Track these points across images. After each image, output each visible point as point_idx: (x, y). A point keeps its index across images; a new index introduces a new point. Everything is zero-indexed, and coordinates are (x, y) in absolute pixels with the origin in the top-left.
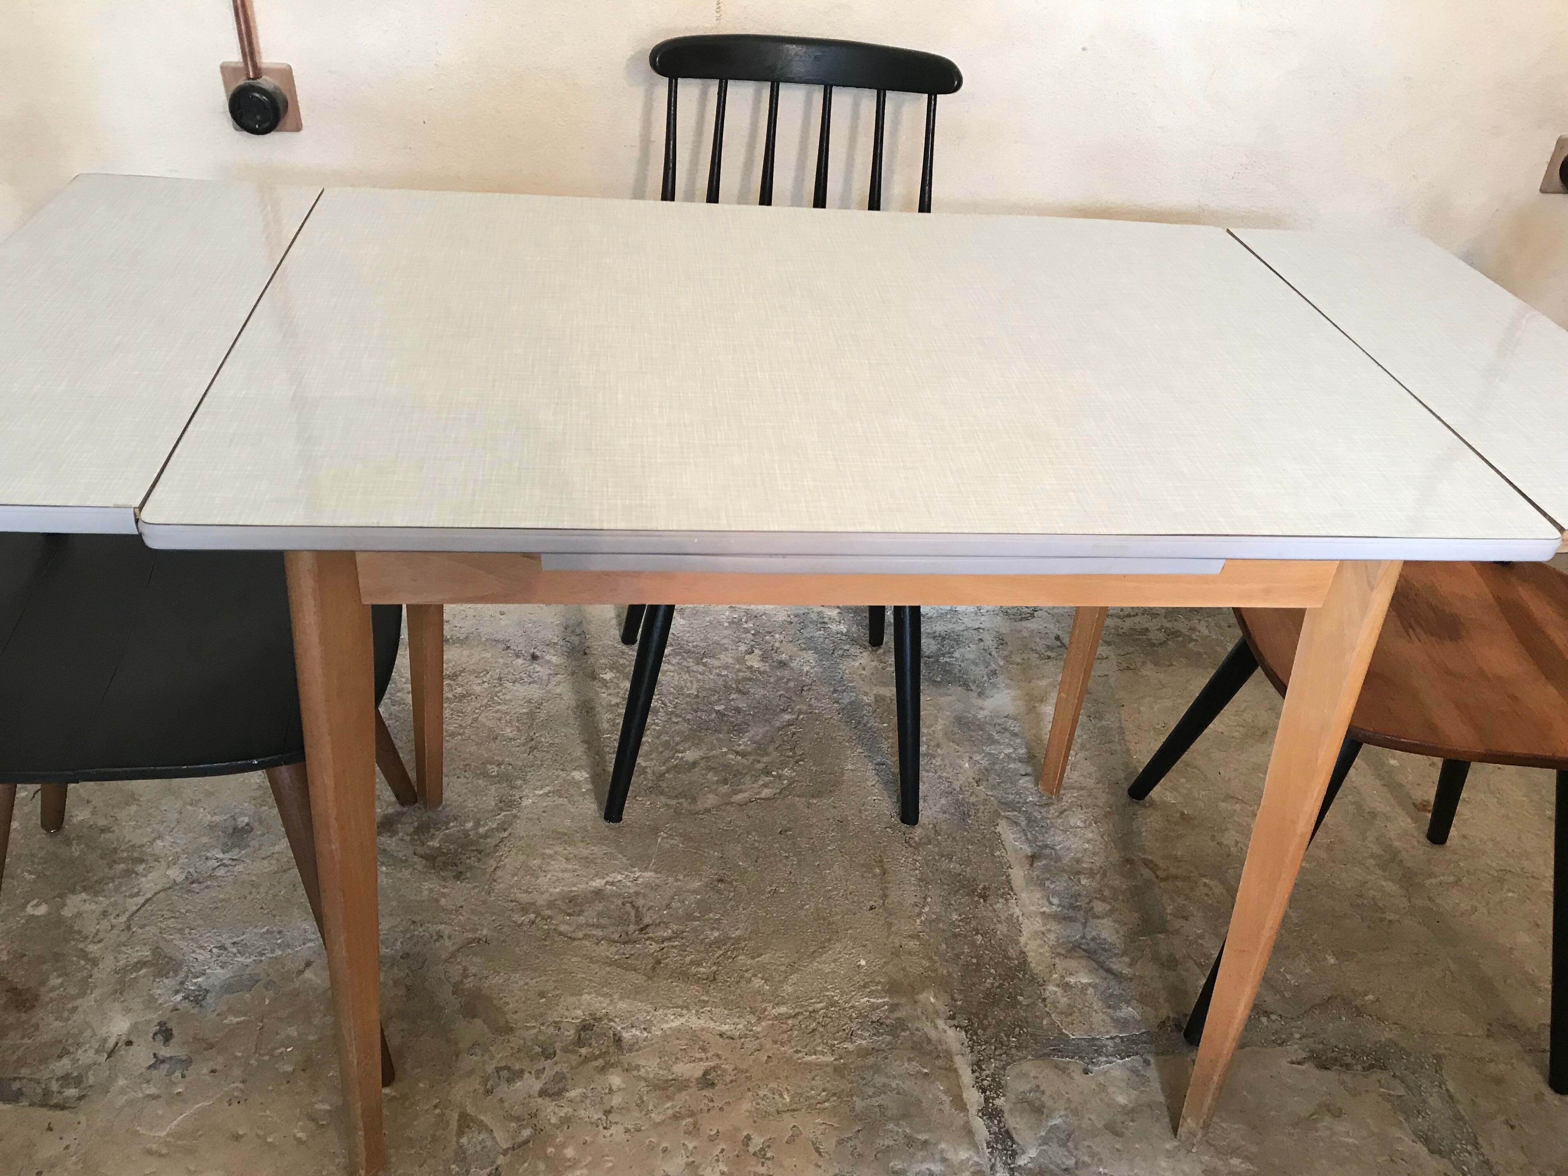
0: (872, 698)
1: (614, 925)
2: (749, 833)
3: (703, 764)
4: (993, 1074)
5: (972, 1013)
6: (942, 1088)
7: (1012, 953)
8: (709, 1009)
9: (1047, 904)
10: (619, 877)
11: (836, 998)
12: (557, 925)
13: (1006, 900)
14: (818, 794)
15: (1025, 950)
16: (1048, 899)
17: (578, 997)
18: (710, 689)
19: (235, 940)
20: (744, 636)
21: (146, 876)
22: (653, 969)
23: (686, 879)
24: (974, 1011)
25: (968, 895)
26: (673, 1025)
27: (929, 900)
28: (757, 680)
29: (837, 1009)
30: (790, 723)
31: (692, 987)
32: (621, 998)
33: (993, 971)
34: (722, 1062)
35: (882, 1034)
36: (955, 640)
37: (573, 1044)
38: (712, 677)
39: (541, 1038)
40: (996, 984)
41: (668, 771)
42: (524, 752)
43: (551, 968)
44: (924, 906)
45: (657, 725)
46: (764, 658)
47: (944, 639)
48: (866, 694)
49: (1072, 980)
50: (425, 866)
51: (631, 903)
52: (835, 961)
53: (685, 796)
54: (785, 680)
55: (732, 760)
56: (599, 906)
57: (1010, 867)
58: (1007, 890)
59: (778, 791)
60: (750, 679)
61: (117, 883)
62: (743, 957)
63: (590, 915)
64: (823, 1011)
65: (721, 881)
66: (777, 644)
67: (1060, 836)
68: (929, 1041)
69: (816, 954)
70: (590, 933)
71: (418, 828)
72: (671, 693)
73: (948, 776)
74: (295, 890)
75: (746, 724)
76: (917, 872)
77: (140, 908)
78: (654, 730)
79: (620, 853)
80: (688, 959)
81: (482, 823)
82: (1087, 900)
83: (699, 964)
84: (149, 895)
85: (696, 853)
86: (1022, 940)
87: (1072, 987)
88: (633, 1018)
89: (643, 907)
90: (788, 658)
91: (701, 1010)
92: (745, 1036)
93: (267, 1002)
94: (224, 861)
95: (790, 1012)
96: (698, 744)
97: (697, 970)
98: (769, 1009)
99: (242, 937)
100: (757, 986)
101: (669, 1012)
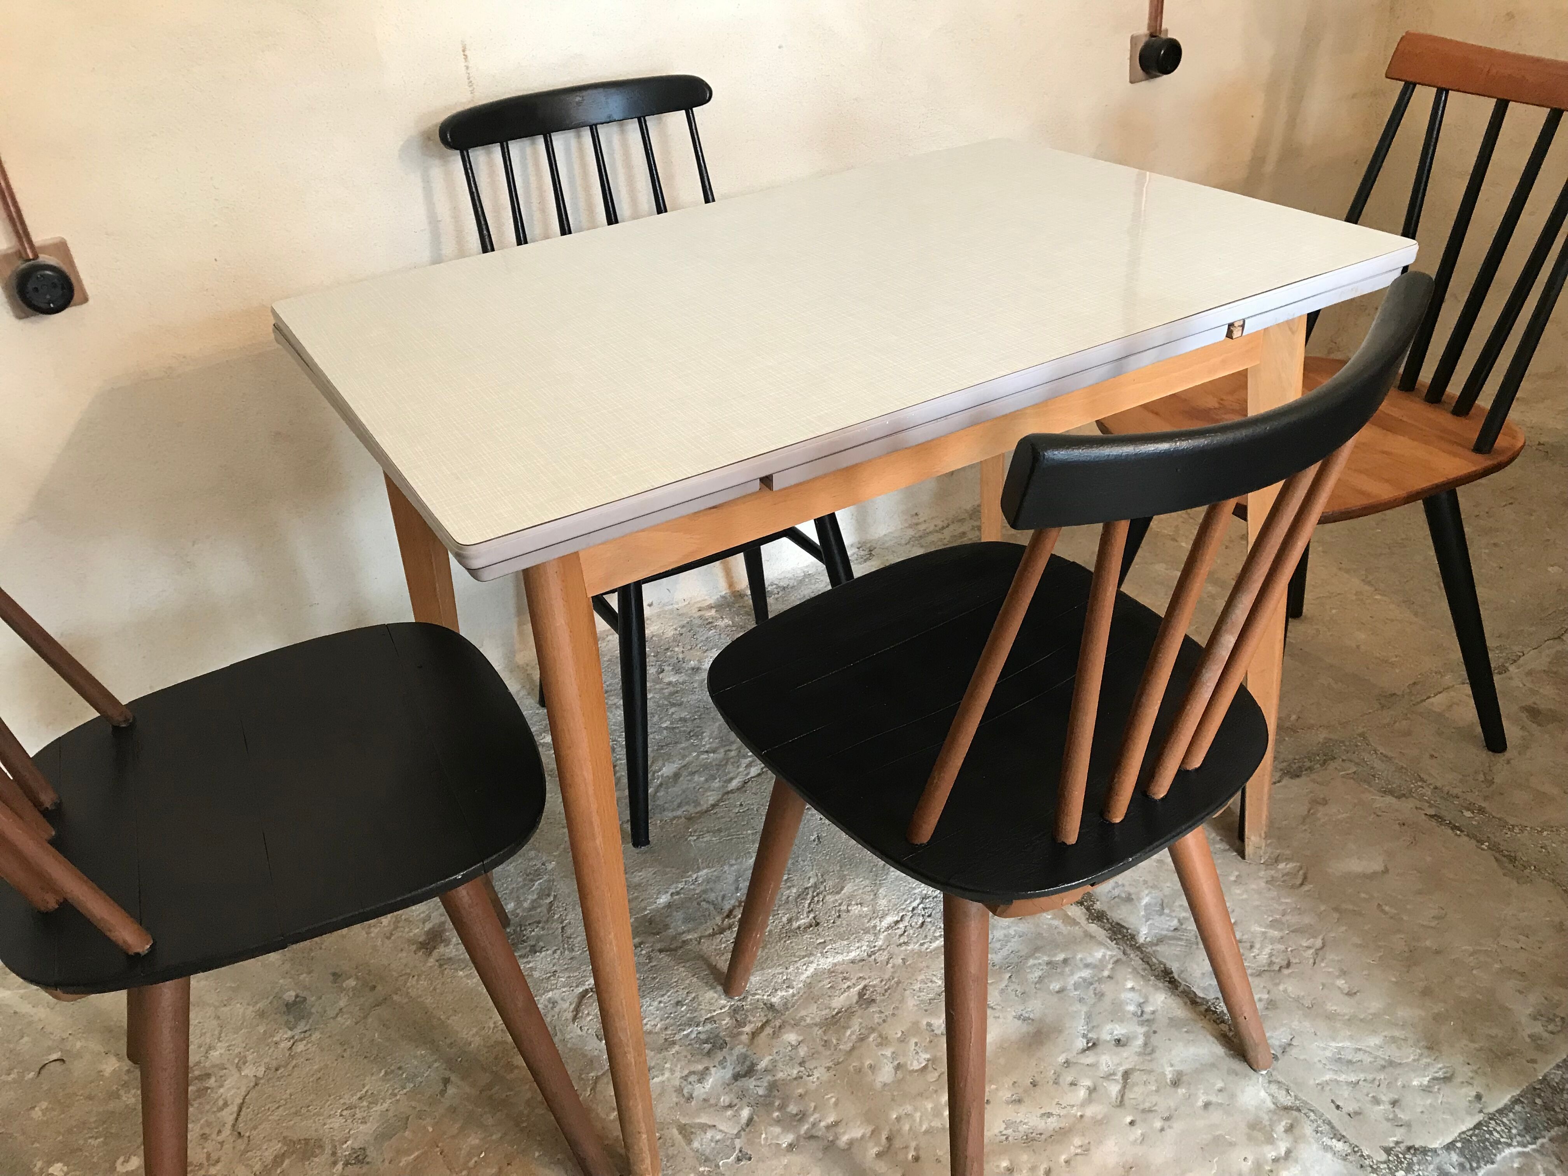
1: (702, 923)
3: (684, 773)
8: (830, 947)
10: (680, 886)
12: (652, 946)
19: (359, 1095)
21: (221, 1086)
26: (809, 973)
28: (682, 690)
31: (804, 937)
37: (735, 1027)
39: (704, 1036)
43: (674, 980)
46: (675, 671)
51: (704, 900)
56: (680, 914)
60: (677, 692)
61: (196, 1106)
62: (830, 896)
63: (676, 925)
66: (681, 656)
72: (615, 730)
77: (237, 1115)
80: (785, 919)
83: (797, 919)
84: (239, 1101)
90: (696, 662)
91: (825, 951)
92: (874, 953)
93: (430, 1129)
94: (296, 1038)
95: (896, 919)
96: (668, 759)
97: (798, 923)
98: (878, 924)
99: (365, 1090)
100: (857, 911)
101: (798, 965)
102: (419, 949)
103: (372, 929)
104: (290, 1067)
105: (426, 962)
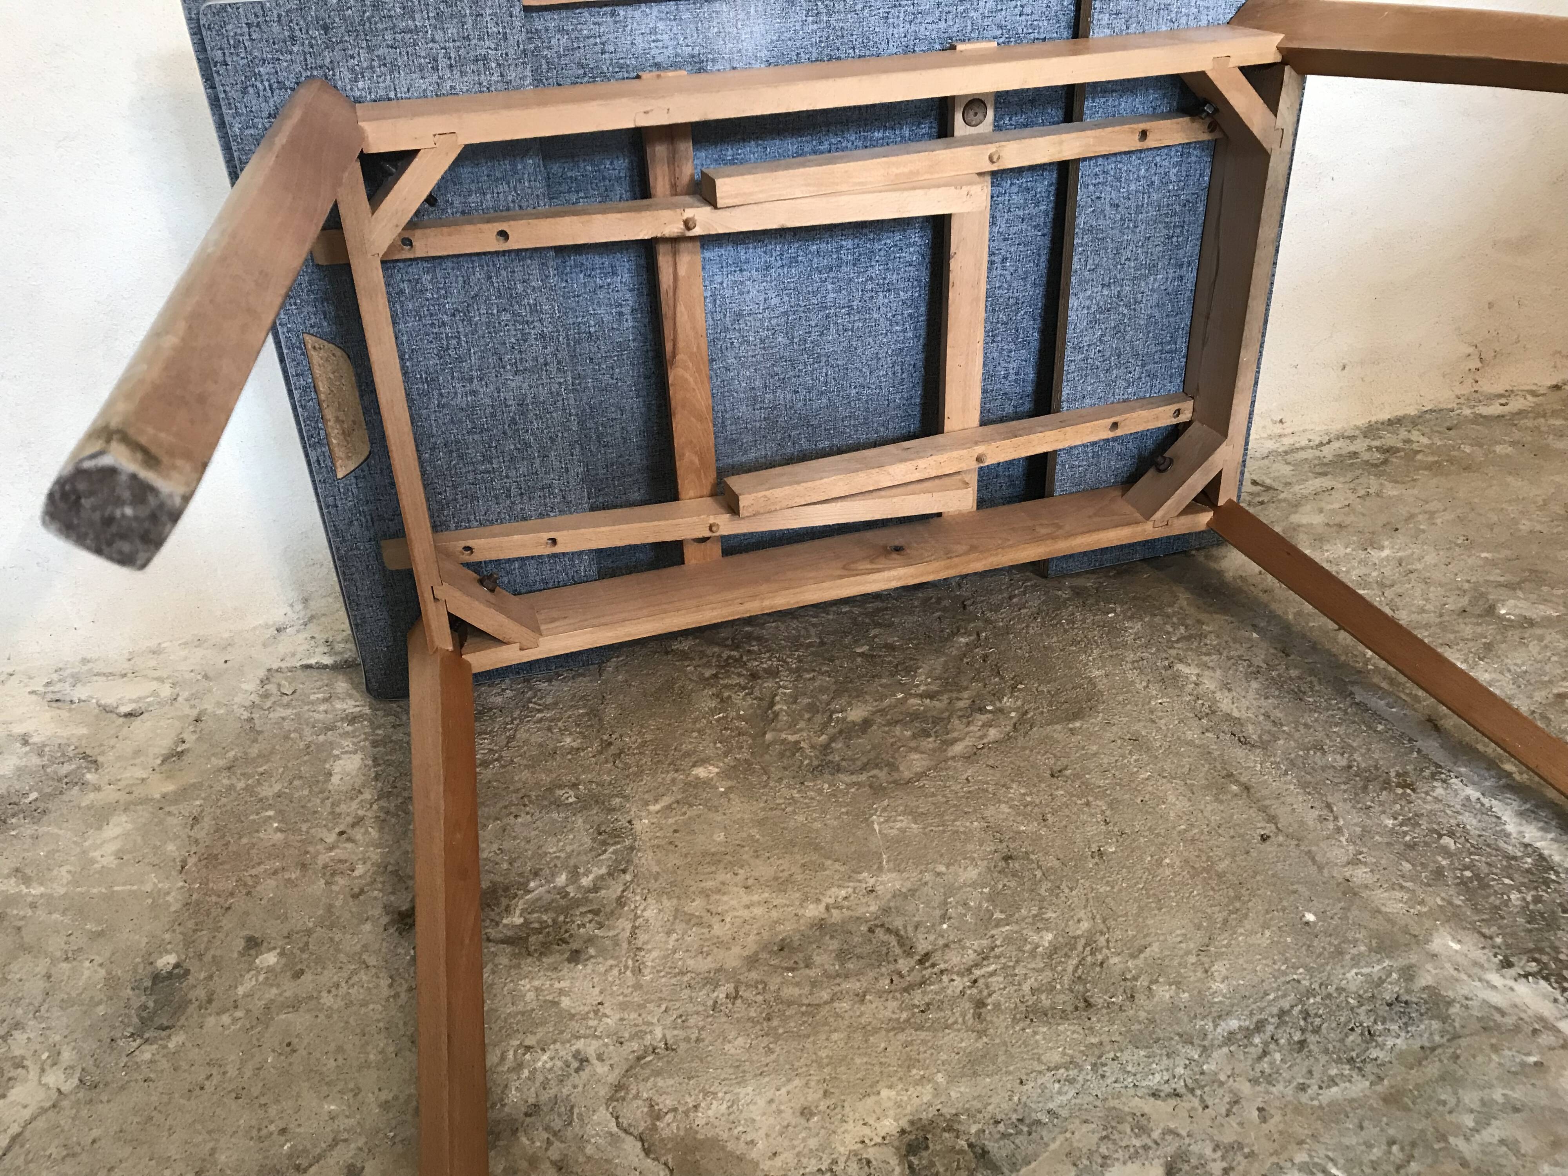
2: (1006, 788)
14: (1076, 715)
17: (874, 1098)
22: (978, 1016)
23: (952, 868)
25: (1382, 789)
27: (1335, 808)
29: (1318, 999)
30: (972, 646)
32: (951, 1079)
34: (1185, 1141)
35: (1420, 1020)
41: (833, 739)
42: (607, 762)
44: (1335, 820)
45: (785, 688)
52: (1266, 926)
53: (877, 765)
54: (933, 600)
57: (1411, 740)
58: (1435, 769)
59: (1011, 727)
64: (1297, 1009)
65: (1007, 858)
68: (1499, 1011)
70: (837, 988)
73: (1239, 653)
75: (911, 659)
76: (1290, 777)
78: (785, 694)
79: (828, 858)
81: (581, 870)
85: (944, 831)
89: (905, 927)
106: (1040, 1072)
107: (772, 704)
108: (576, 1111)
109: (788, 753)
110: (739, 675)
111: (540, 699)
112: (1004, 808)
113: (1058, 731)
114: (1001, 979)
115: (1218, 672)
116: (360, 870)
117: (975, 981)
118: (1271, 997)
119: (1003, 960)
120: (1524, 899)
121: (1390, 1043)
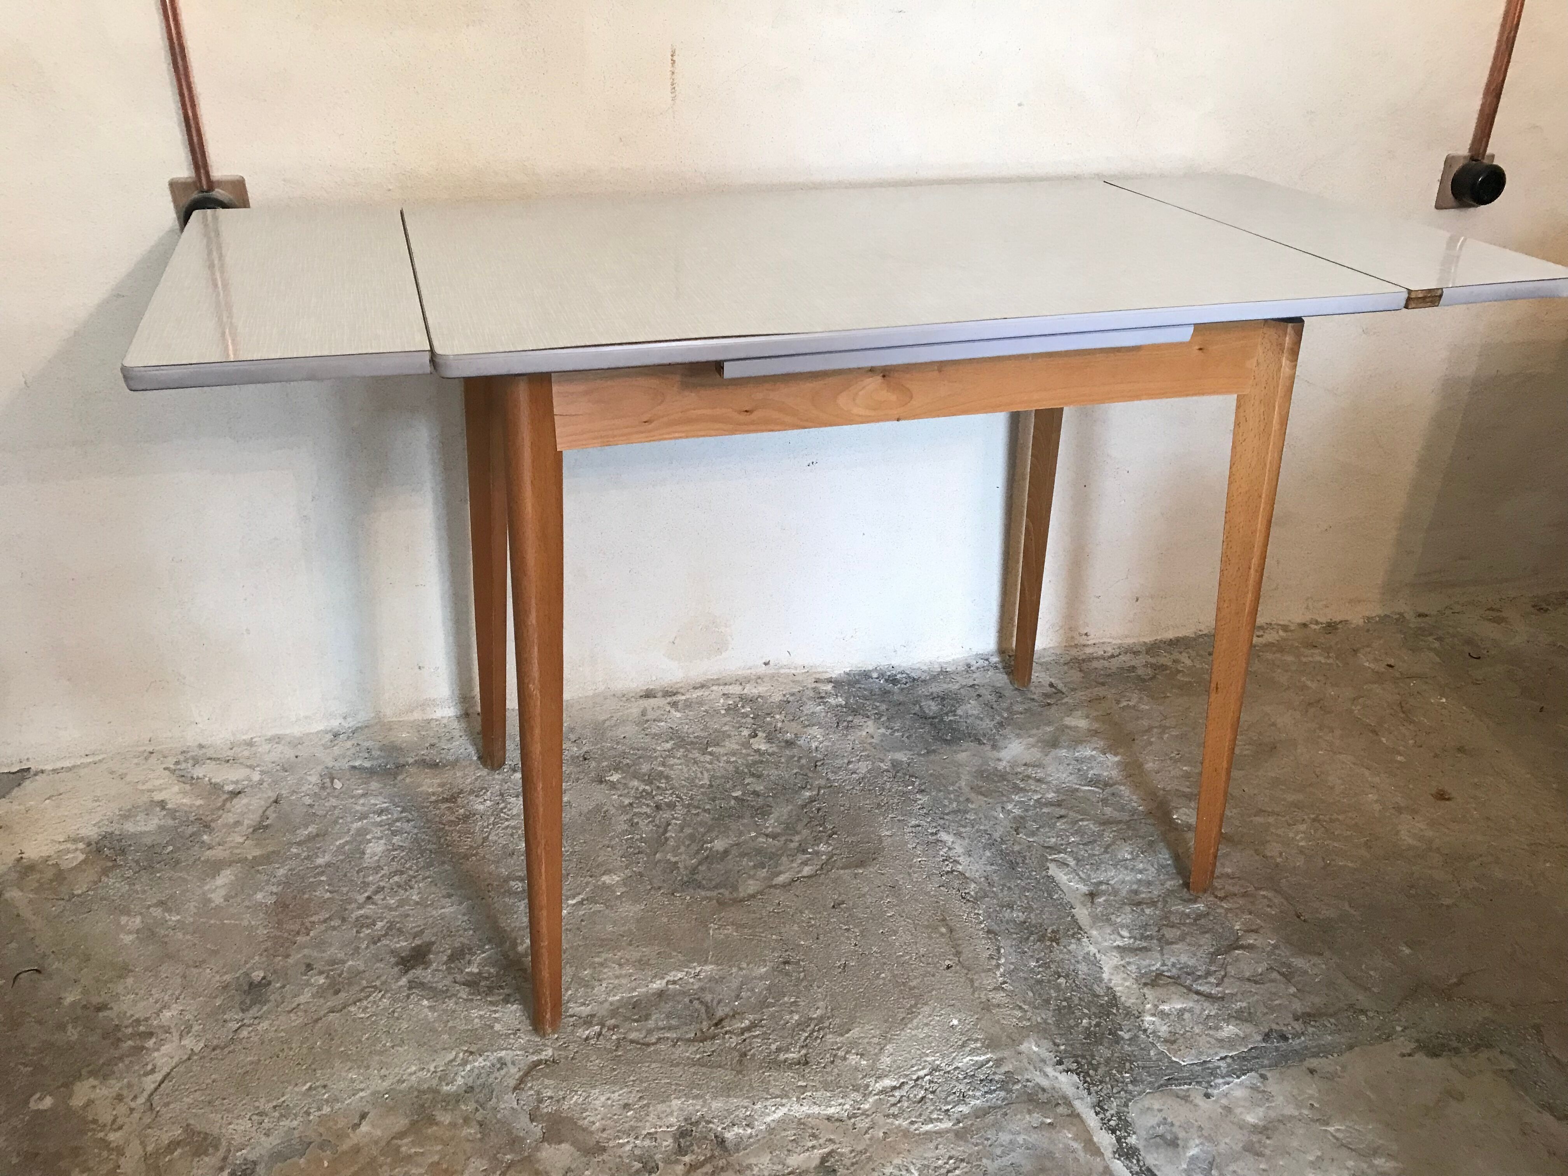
0: (889, 764)
1: (686, 1024)
2: (801, 912)
3: (734, 851)
4: (1118, 1113)
5: (1078, 1056)
6: (1070, 1136)
7: (1100, 991)
8: (809, 1094)
9: (1119, 938)
10: (680, 975)
11: (938, 1062)
12: (624, 1034)
13: (1079, 939)
14: (862, 864)
15: (1111, 985)
16: (1119, 934)
17: (668, 1103)
18: (722, 777)
19: (275, 1104)
20: (744, 721)
21: (157, 1050)
22: (740, 1062)
23: (751, 966)
24: (1080, 1053)
25: (1038, 941)
26: (776, 1116)
27: (1002, 951)
28: (768, 761)
29: (942, 1073)
30: (812, 800)
31: (786, 1074)
32: (715, 1097)
33: (1086, 1011)
34: (838, 1146)
35: (995, 1091)
36: (953, 699)
37: (675, 1153)
38: (721, 765)
39: (637, 1152)
40: (1094, 1023)
41: (700, 863)
43: (632, 1078)
44: (999, 958)
45: (677, 819)
46: (769, 739)
47: (943, 699)
48: (882, 761)
49: (1166, 1007)
50: (470, 994)
51: (698, 999)
52: (927, 1025)
53: (725, 886)
54: (796, 759)
55: (763, 842)
56: (667, 1007)
57: (1072, 907)
58: (1076, 930)
59: (818, 867)
60: (761, 762)
61: (126, 1063)
62: (831, 1036)
63: (656, 1019)
64: (928, 1077)
65: (786, 963)
66: (779, 725)
67: (1111, 871)
68: (1044, 1090)
69: (906, 1021)
70: (662, 1036)
71: (452, 955)
72: (683, 786)
73: (985, 828)
74: (332, 1039)
75: (768, 806)
76: (983, 926)
77: (159, 1085)
78: (676, 824)
79: (675, 950)
80: (773, 1047)
82: (1157, 929)
83: (787, 1050)
84: (167, 1070)
85: (753, 940)
86: (1105, 976)
87: (1169, 1015)
88: (732, 1116)
89: (712, 1001)
90: (793, 736)
91: (802, 1097)
92: (855, 1116)
93: (326, 1164)
94: (245, 1021)
95: (894, 1084)
96: (724, 832)
97: (786, 1056)
98: (872, 1084)
99: (283, 1099)
100: (854, 1062)
101: (768, 1103)
102: (397, 964)
103: (364, 929)
104: (226, 1050)
105: (398, 979)
106: (766, 1099)
107: (666, 831)
108: (494, 1093)
109: (668, 871)
110: (648, 805)
111: (510, 810)
112: (796, 927)
113: (846, 874)
114: (759, 1041)
115: (967, 841)
116: (379, 924)
117: (745, 1040)
118: (914, 1069)
119: (765, 1029)
120: (1090, 1023)
121: (973, 1103)
